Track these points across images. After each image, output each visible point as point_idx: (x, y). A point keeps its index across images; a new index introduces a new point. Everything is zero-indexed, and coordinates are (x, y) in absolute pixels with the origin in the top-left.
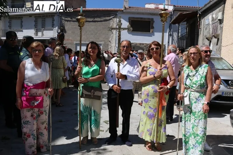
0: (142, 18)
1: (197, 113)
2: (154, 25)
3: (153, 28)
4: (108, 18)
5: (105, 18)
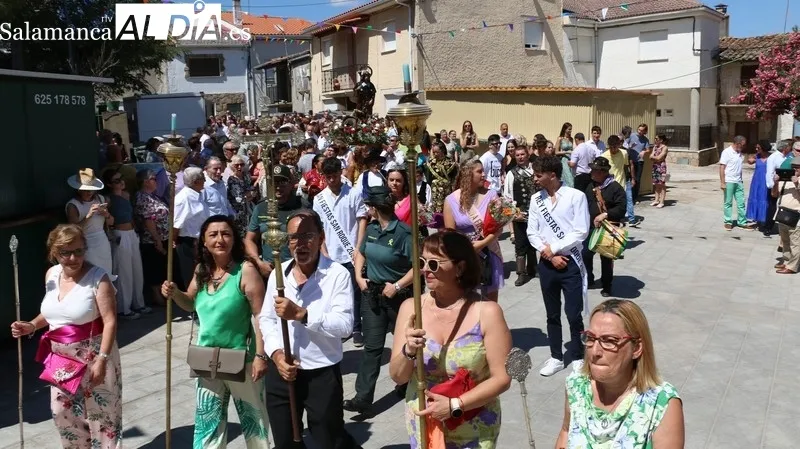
2: (225, 64)
3: (223, 69)
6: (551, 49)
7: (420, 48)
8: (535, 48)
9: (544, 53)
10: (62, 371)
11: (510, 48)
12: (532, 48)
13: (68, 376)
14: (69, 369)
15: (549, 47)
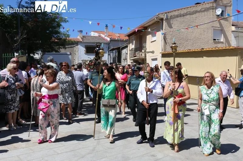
0: (92, 46)
1: (215, 120)
4: (72, 46)
5: (71, 46)
6: (226, 41)
7: (165, 39)
8: (218, 41)
9: (222, 43)
10: (43, 106)
11: (206, 40)
12: (217, 41)
13: (44, 107)
14: (45, 106)
15: (225, 40)
